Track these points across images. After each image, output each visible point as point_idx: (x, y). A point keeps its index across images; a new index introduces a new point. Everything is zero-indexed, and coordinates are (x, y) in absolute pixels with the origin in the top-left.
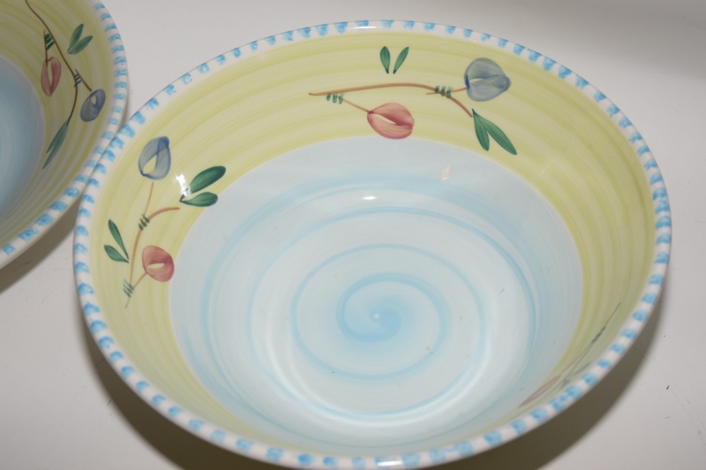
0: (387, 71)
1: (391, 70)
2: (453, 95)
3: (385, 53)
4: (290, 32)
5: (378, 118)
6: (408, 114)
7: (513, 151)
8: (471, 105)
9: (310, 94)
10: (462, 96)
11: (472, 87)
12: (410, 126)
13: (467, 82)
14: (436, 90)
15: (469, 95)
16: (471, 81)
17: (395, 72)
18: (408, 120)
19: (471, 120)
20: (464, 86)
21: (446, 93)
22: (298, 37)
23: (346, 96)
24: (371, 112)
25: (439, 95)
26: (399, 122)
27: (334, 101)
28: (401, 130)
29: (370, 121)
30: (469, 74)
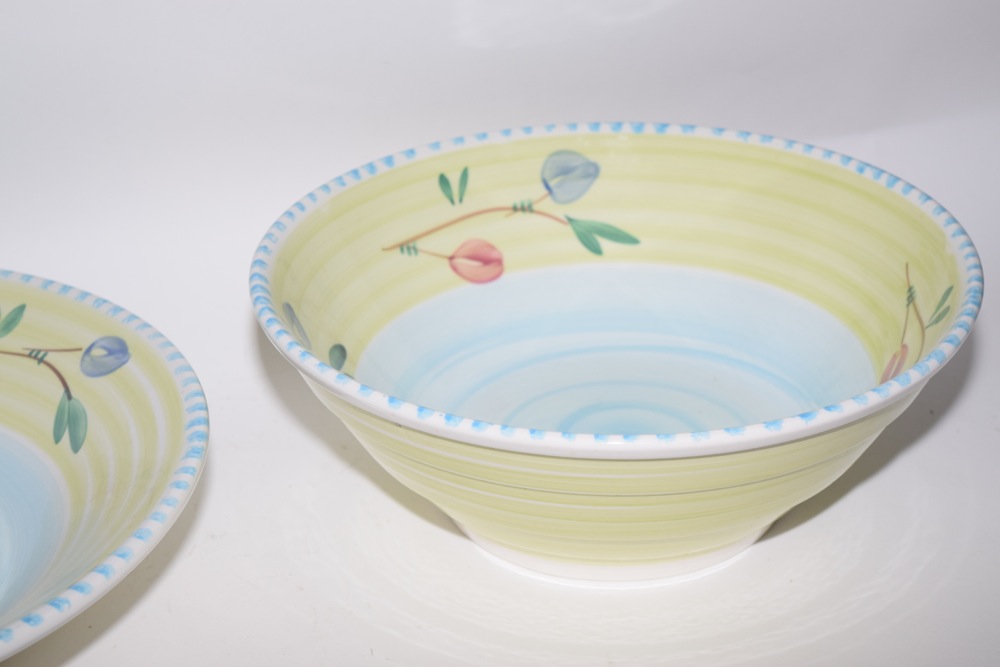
0: (452, 202)
1: (456, 199)
2: (536, 207)
3: (443, 181)
4: (340, 178)
5: (461, 262)
6: (492, 247)
7: (633, 241)
8: (561, 211)
9: (384, 250)
10: (547, 205)
11: (555, 190)
12: (499, 262)
13: (547, 187)
14: (515, 209)
15: (555, 200)
16: (552, 184)
17: (461, 200)
18: (494, 255)
19: (568, 229)
20: (544, 191)
21: (526, 208)
22: (350, 181)
23: (420, 244)
24: (451, 258)
25: (520, 215)
26: (486, 261)
27: (410, 253)
28: (490, 270)
29: (455, 269)
30: (547, 176)
